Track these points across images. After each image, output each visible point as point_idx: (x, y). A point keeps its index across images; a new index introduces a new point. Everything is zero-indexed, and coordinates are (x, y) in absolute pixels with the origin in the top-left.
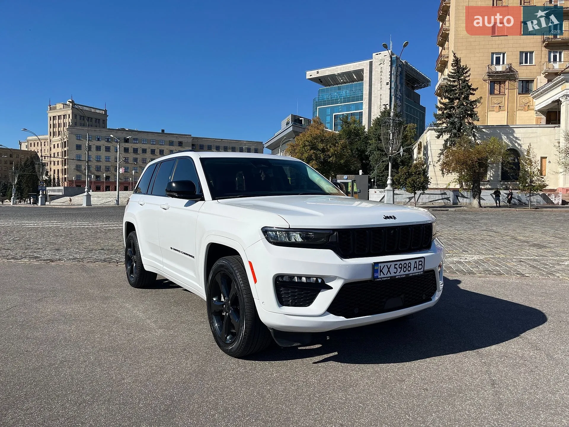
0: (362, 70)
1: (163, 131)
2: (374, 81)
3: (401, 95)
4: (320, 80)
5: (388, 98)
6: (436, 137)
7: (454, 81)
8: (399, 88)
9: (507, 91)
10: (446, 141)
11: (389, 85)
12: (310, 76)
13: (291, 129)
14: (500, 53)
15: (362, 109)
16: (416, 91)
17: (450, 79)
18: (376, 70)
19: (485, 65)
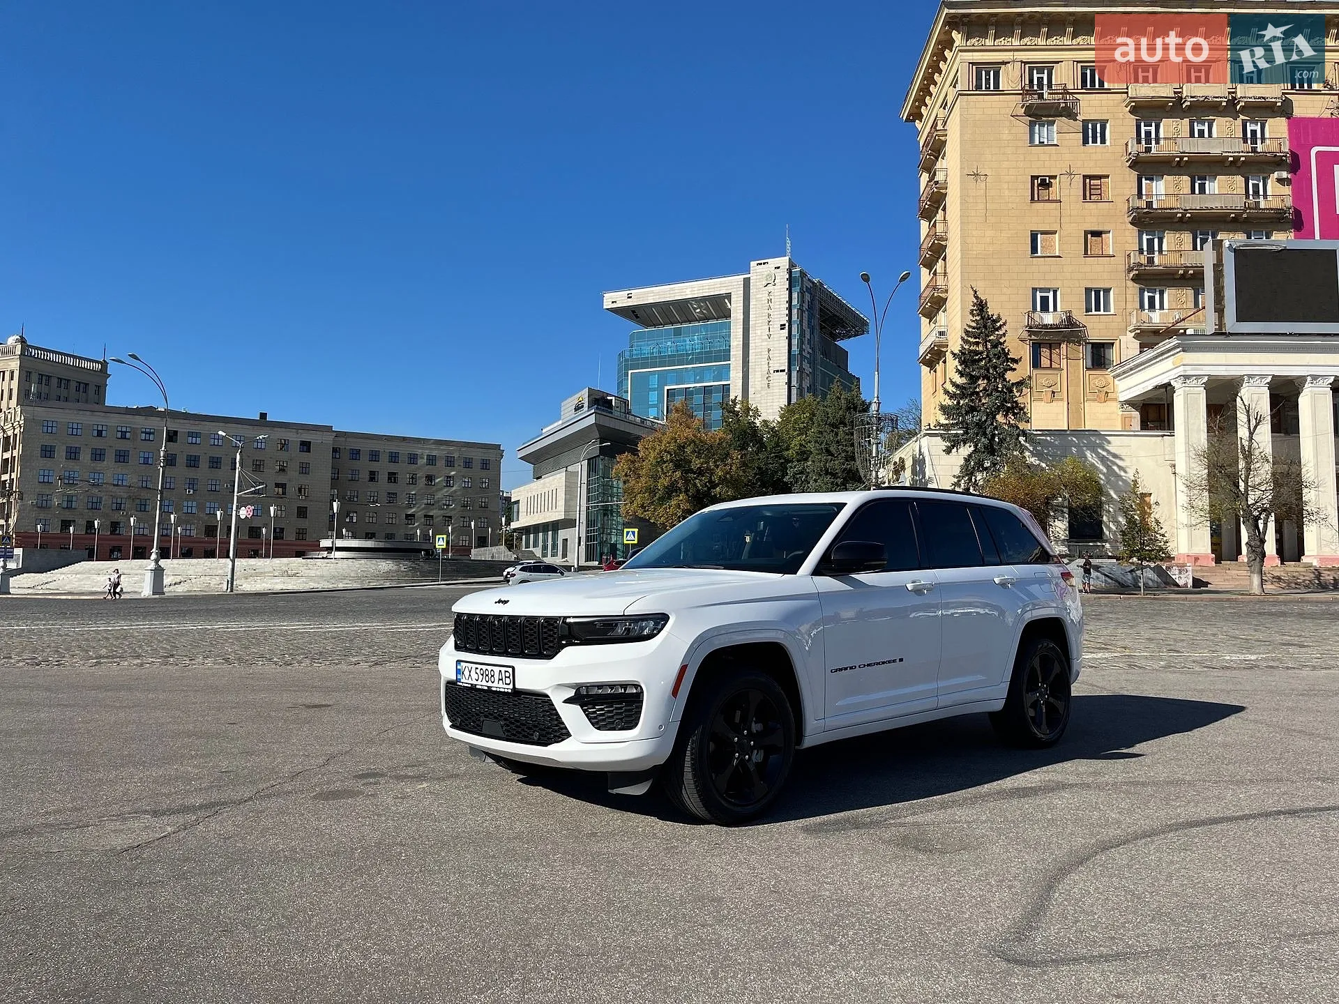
0: (729, 296)
1: (263, 416)
2: (754, 319)
3: (810, 351)
4: (633, 313)
5: (784, 358)
6: (944, 451)
7: (977, 344)
8: (808, 336)
9: (1064, 362)
11: (785, 332)
12: (613, 302)
14: (1048, 290)
15: (728, 379)
16: (839, 343)
17: (969, 339)
18: (758, 296)
19: (1022, 310)
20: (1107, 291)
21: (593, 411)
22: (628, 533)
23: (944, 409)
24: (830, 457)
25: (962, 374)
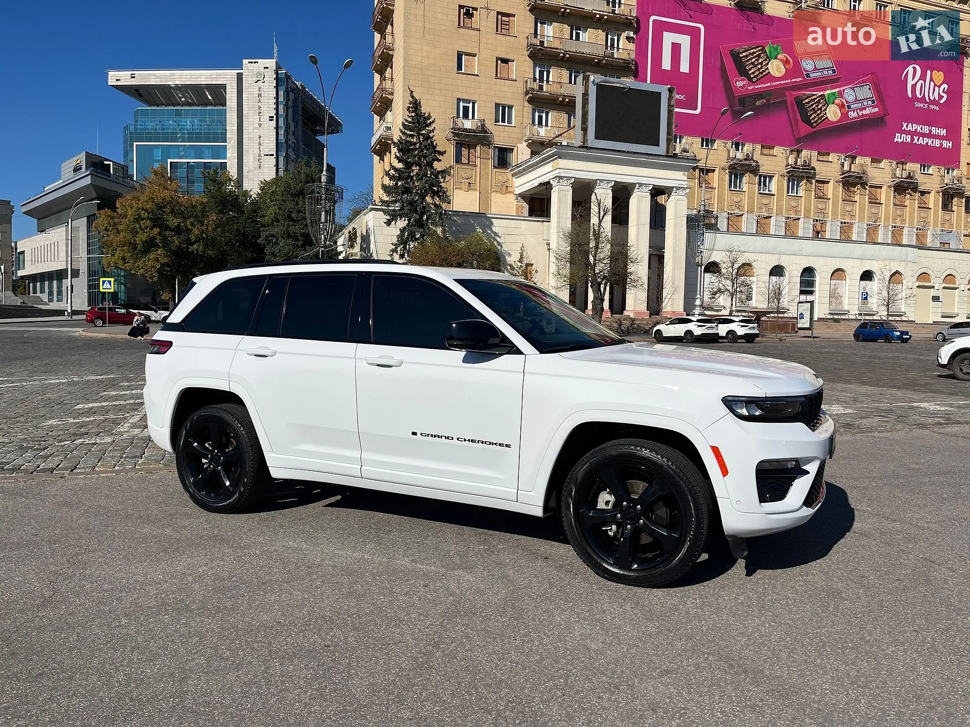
0: (224, 87)
2: (247, 109)
3: (295, 141)
4: (137, 92)
6: (385, 223)
7: (412, 136)
8: (292, 129)
9: (478, 160)
10: (402, 231)
11: (274, 123)
12: (117, 80)
13: (88, 181)
14: (468, 101)
15: (225, 158)
16: (319, 138)
18: (250, 90)
19: (449, 115)
20: (510, 107)
21: (88, 173)
22: (104, 282)
23: (384, 187)
24: (291, 223)
25: (400, 160)
